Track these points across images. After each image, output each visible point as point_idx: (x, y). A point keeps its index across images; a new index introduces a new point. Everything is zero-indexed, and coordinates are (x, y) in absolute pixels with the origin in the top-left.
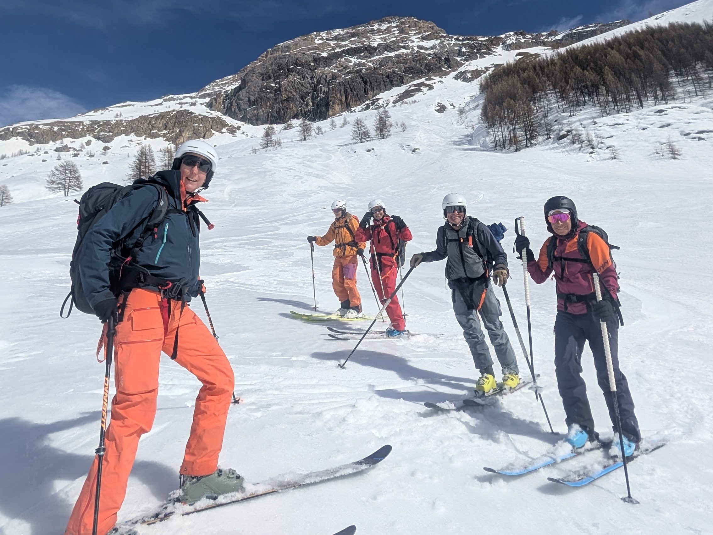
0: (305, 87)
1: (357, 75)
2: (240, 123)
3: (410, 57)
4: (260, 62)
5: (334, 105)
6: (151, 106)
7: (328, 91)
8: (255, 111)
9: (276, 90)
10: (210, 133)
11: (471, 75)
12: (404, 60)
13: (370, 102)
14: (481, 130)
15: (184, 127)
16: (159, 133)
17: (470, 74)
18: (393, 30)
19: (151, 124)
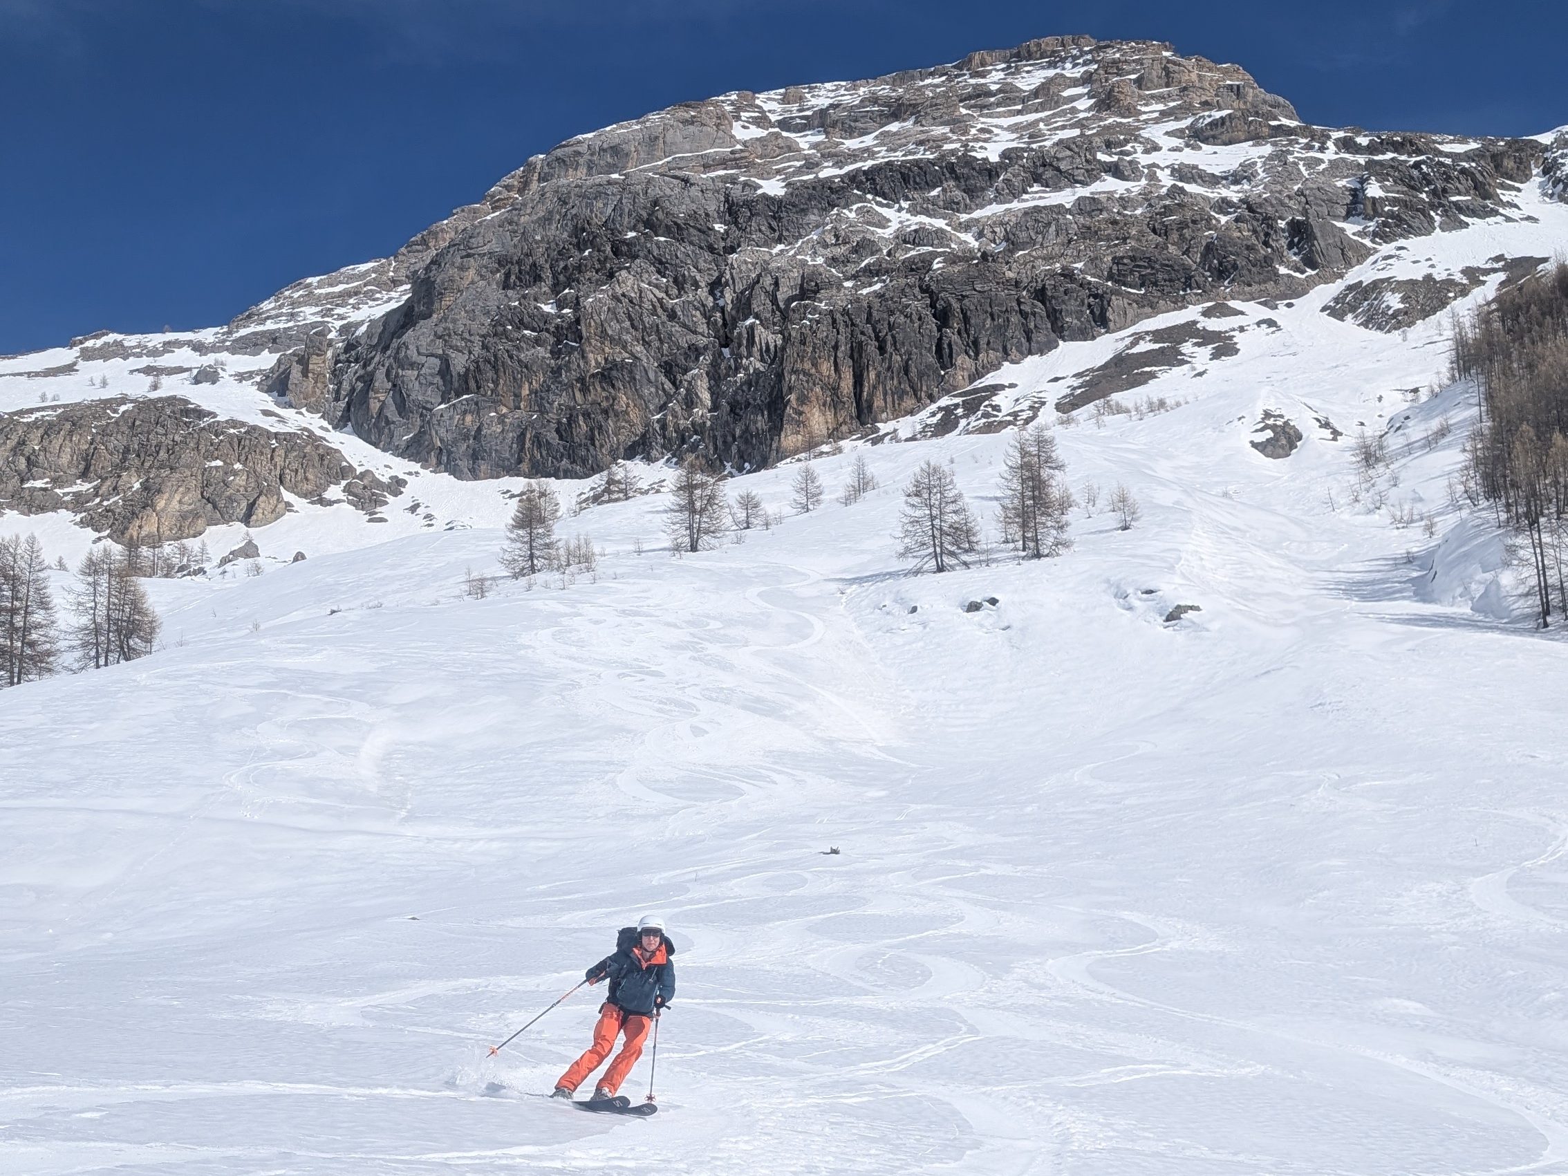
0: (684, 326)
1: (911, 280)
2: (400, 466)
3: (1139, 212)
4: (494, 209)
5: (805, 408)
6: (29, 374)
7: (783, 349)
8: (469, 418)
9: (559, 334)
10: (273, 501)
11: (1403, 300)
12: (1115, 222)
13: (959, 400)
14: (1476, 536)
15: (165, 473)
16: (57, 491)
17: (1398, 296)
18: (1067, 93)
19: (27, 451)
